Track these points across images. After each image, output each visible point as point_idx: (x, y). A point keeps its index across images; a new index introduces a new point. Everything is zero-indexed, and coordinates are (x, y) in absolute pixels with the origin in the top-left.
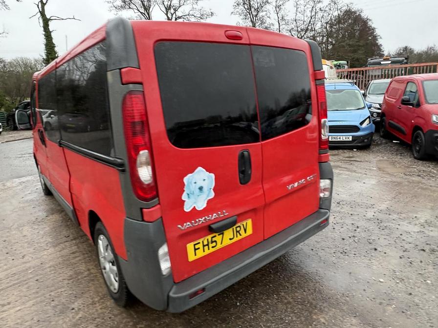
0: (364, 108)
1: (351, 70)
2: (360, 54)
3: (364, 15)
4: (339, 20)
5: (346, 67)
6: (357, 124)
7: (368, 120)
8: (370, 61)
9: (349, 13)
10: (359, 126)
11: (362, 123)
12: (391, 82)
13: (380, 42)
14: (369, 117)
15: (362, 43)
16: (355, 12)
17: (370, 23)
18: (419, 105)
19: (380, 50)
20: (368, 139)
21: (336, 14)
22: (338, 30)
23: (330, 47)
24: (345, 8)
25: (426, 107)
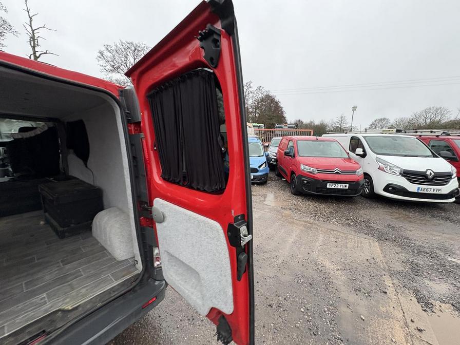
0: (263, 155)
1: (266, 130)
2: (273, 121)
3: (277, 99)
4: (262, 100)
5: (263, 128)
6: (257, 167)
7: (265, 164)
8: (277, 125)
9: (268, 97)
10: (258, 169)
11: (260, 167)
12: (282, 139)
13: (285, 115)
14: (265, 162)
15: (275, 115)
16: (271, 97)
17: (280, 104)
18: (294, 156)
19: (285, 120)
20: (264, 178)
21: (260, 96)
22: (262, 106)
23: (257, 115)
24: (265, 93)
25: (298, 158)
